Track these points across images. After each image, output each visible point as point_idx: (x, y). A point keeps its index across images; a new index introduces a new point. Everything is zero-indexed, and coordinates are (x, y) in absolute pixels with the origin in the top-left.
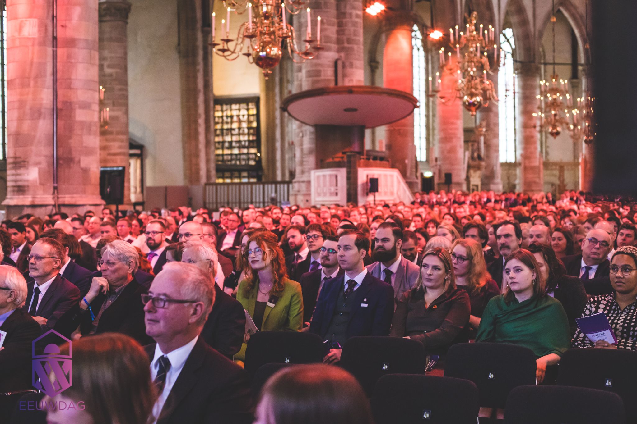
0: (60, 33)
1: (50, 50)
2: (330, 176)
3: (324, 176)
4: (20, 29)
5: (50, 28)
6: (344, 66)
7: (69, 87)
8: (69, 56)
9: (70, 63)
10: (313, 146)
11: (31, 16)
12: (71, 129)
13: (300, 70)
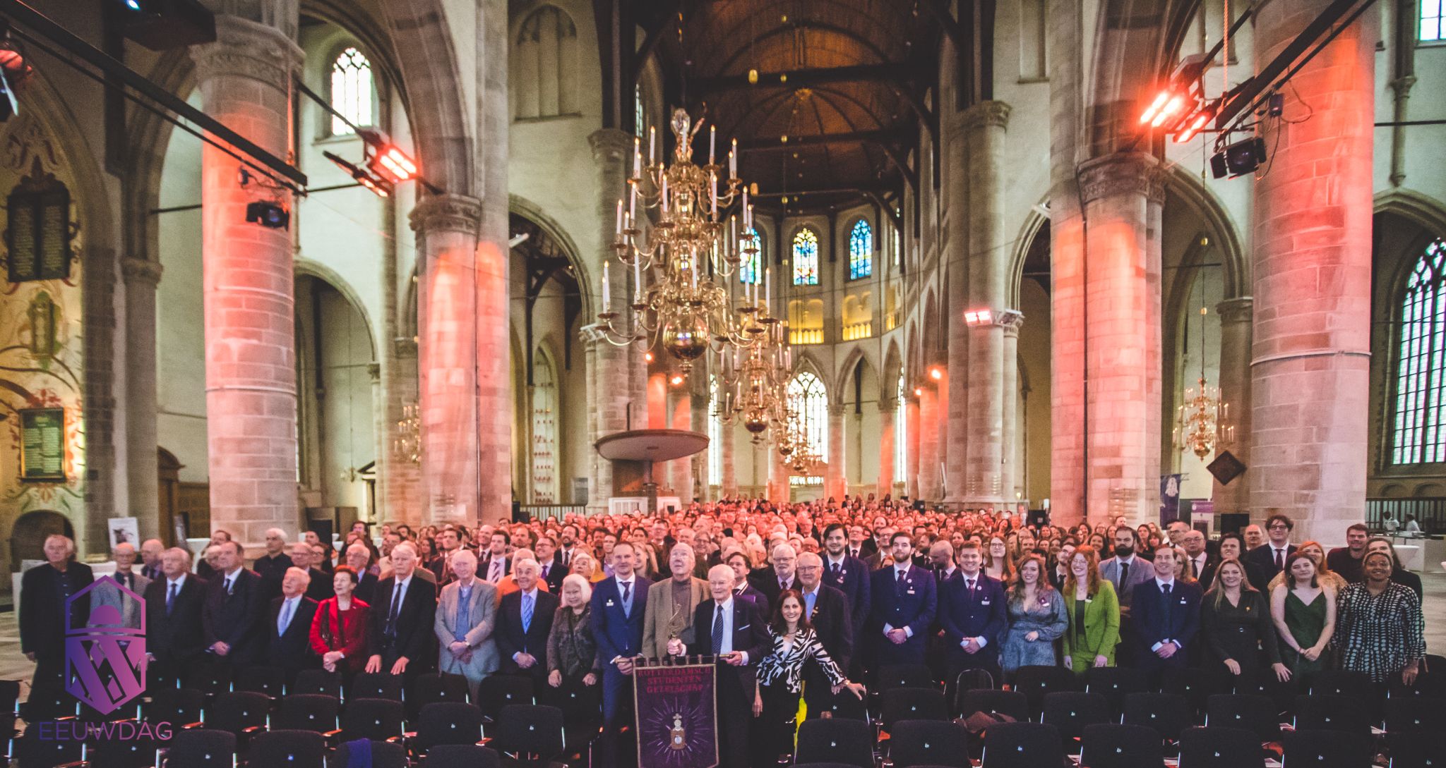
0: (482, 382)
1: (474, 397)
2: (632, 504)
3: (624, 504)
4: (448, 377)
5: (474, 377)
6: (635, 409)
7: (491, 431)
8: (491, 404)
9: (491, 410)
10: (611, 477)
11: (458, 366)
12: (493, 470)
13: (595, 410)
